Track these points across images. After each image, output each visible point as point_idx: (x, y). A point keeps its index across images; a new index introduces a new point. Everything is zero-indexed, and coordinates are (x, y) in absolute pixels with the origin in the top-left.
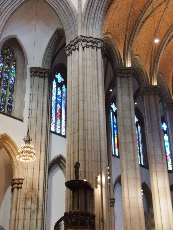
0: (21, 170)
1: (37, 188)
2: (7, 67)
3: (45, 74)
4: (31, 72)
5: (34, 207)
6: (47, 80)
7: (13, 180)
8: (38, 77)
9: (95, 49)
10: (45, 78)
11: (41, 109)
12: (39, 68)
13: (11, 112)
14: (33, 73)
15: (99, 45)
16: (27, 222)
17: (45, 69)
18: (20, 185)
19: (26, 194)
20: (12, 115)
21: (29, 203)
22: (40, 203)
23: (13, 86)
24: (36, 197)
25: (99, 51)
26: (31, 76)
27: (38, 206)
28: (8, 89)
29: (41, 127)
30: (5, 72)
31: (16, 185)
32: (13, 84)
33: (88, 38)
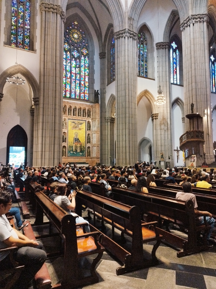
0: (156, 109)
1: (166, 118)
2: (142, 46)
3: (166, 46)
4: (157, 47)
5: (166, 128)
6: (167, 50)
7: (153, 114)
8: (161, 49)
9: (202, 23)
10: (166, 48)
11: (165, 70)
12: (162, 43)
13: (147, 75)
14: (158, 46)
15: (205, 19)
16: (163, 136)
17: (165, 43)
18: (157, 117)
19: (161, 122)
20: (148, 77)
21: (163, 126)
22: (169, 126)
23: (147, 58)
24: (167, 123)
25: (205, 23)
26: (157, 49)
27: (168, 128)
28: (144, 61)
29: (165, 82)
30: (141, 50)
31: (155, 117)
32: (147, 57)
33: (197, 15)
